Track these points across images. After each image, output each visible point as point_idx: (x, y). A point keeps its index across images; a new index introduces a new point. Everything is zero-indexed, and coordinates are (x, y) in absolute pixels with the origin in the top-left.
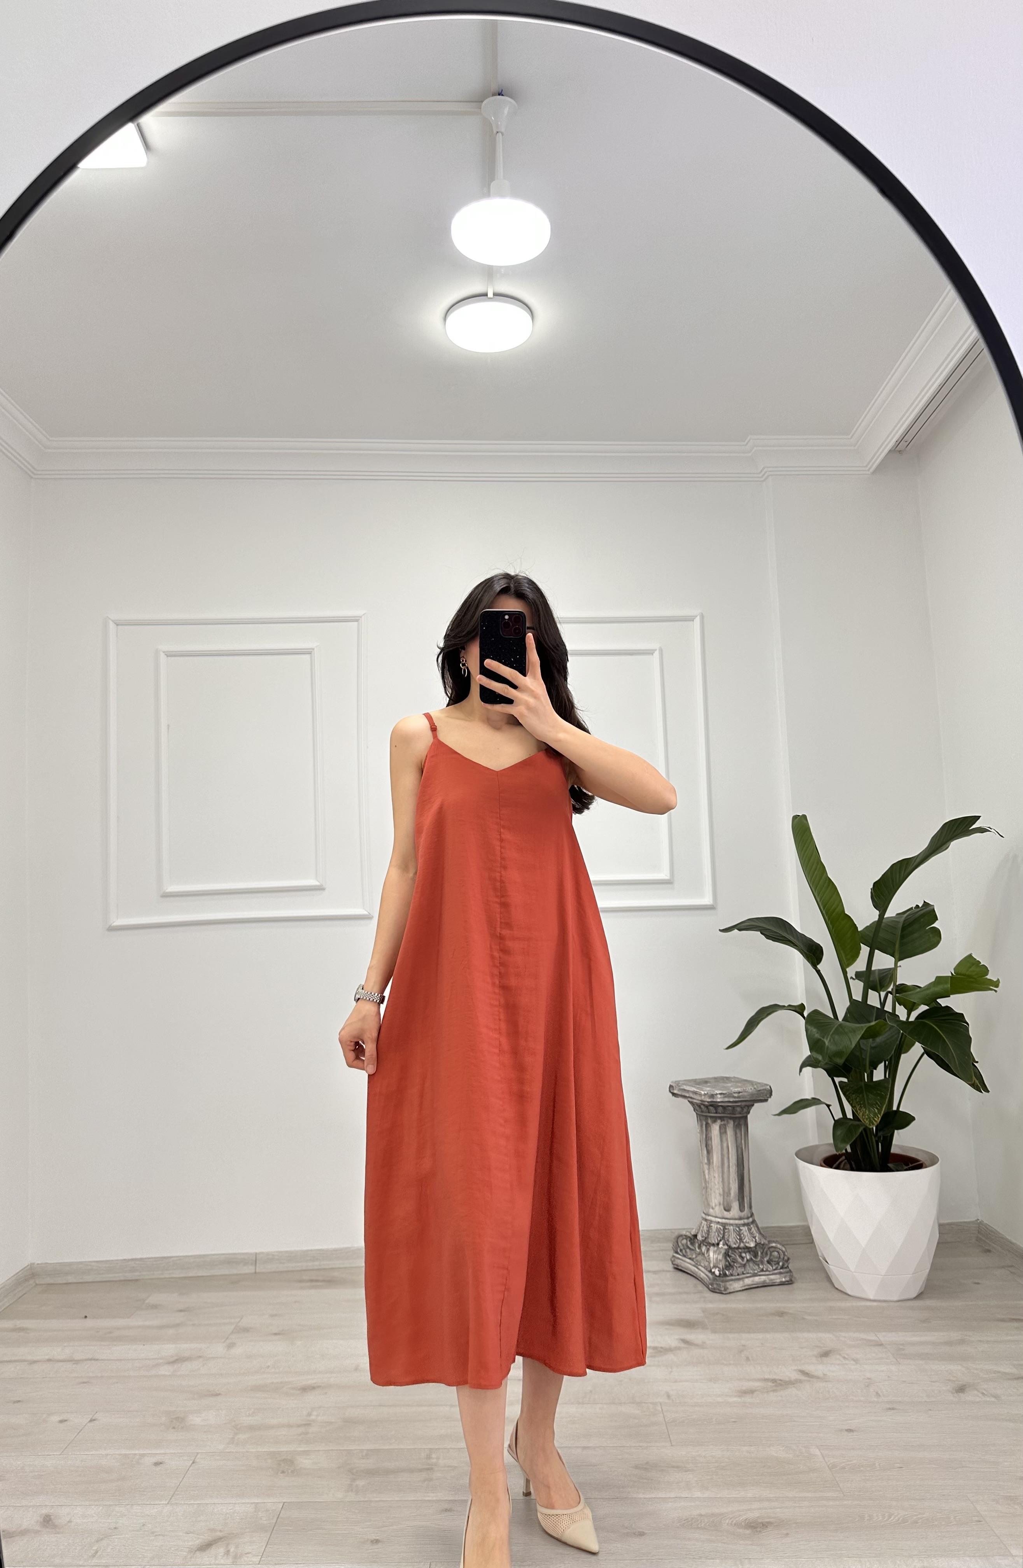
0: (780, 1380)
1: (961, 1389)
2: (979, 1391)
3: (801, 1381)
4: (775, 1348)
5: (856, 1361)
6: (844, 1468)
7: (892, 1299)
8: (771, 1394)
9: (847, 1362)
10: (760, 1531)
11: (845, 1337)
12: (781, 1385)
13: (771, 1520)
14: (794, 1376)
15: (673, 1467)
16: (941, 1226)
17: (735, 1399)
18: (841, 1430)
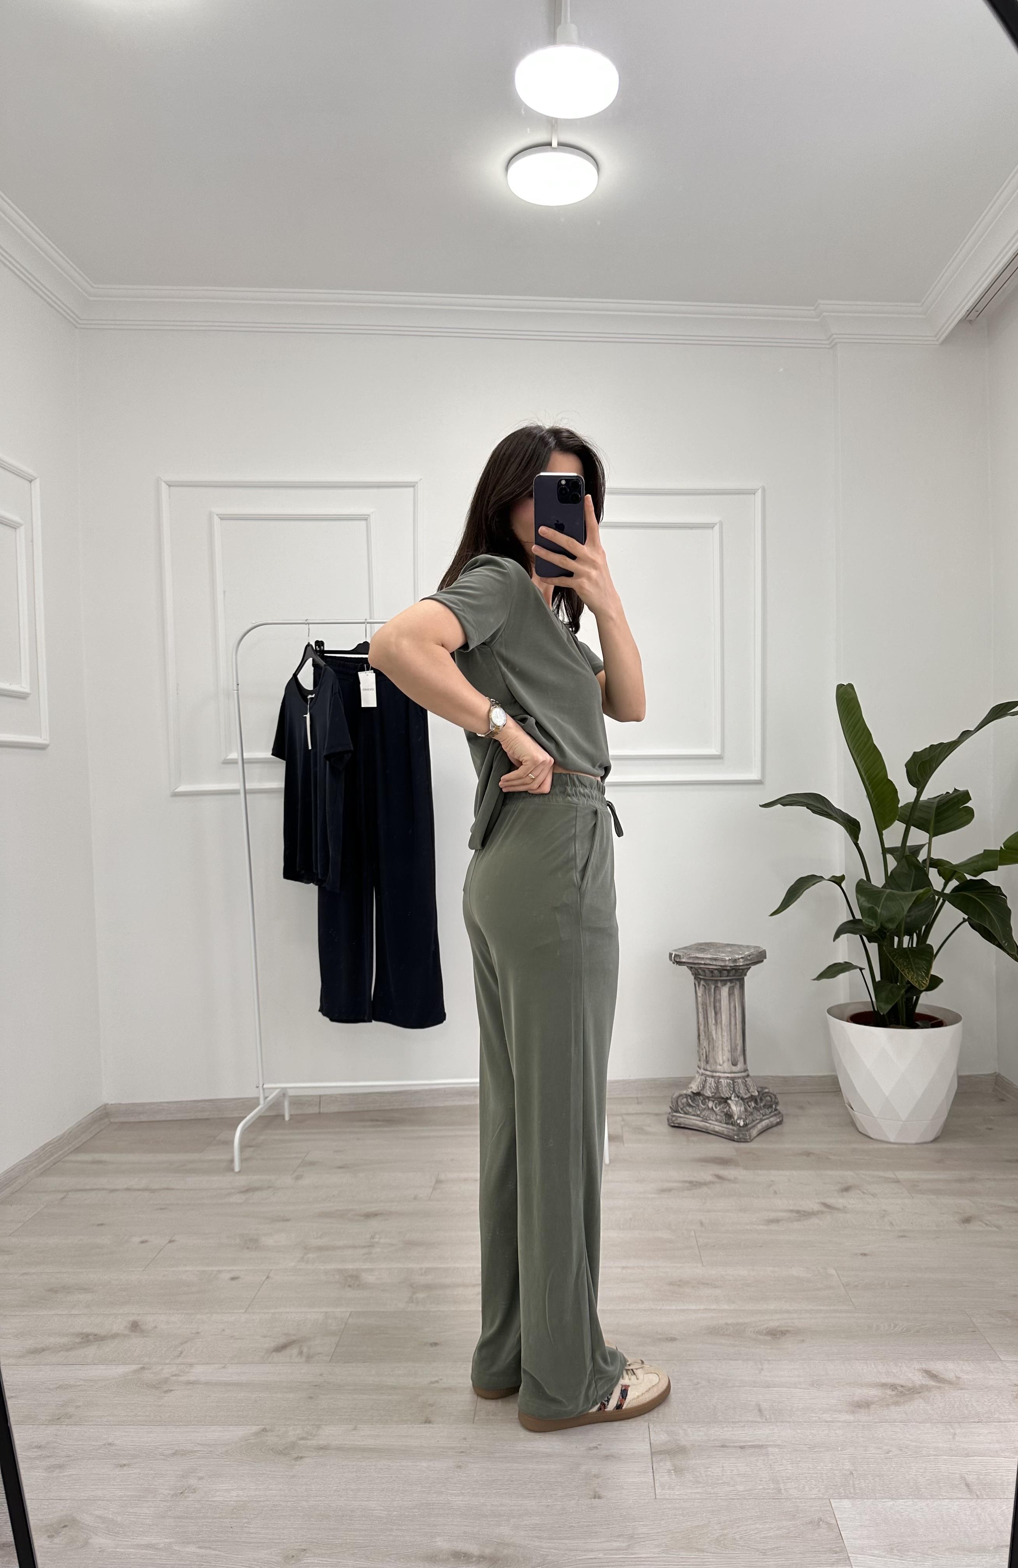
0: (804, 1211)
1: (967, 1220)
2: (982, 1222)
3: (822, 1212)
4: (801, 1183)
5: (874, 1195)
6: (856, 1286)
7: (910, 1142)
8: (795, 1223)
9: (865, 1196)
10: (779, 1338)
11: (866, 1175)
12: (804, 1215)
13: (789, 1329)
14: (816, 1207)
15: (703, 1284)
16: (960, 1078)
17: (762, 1227)
18: (856, 1254)
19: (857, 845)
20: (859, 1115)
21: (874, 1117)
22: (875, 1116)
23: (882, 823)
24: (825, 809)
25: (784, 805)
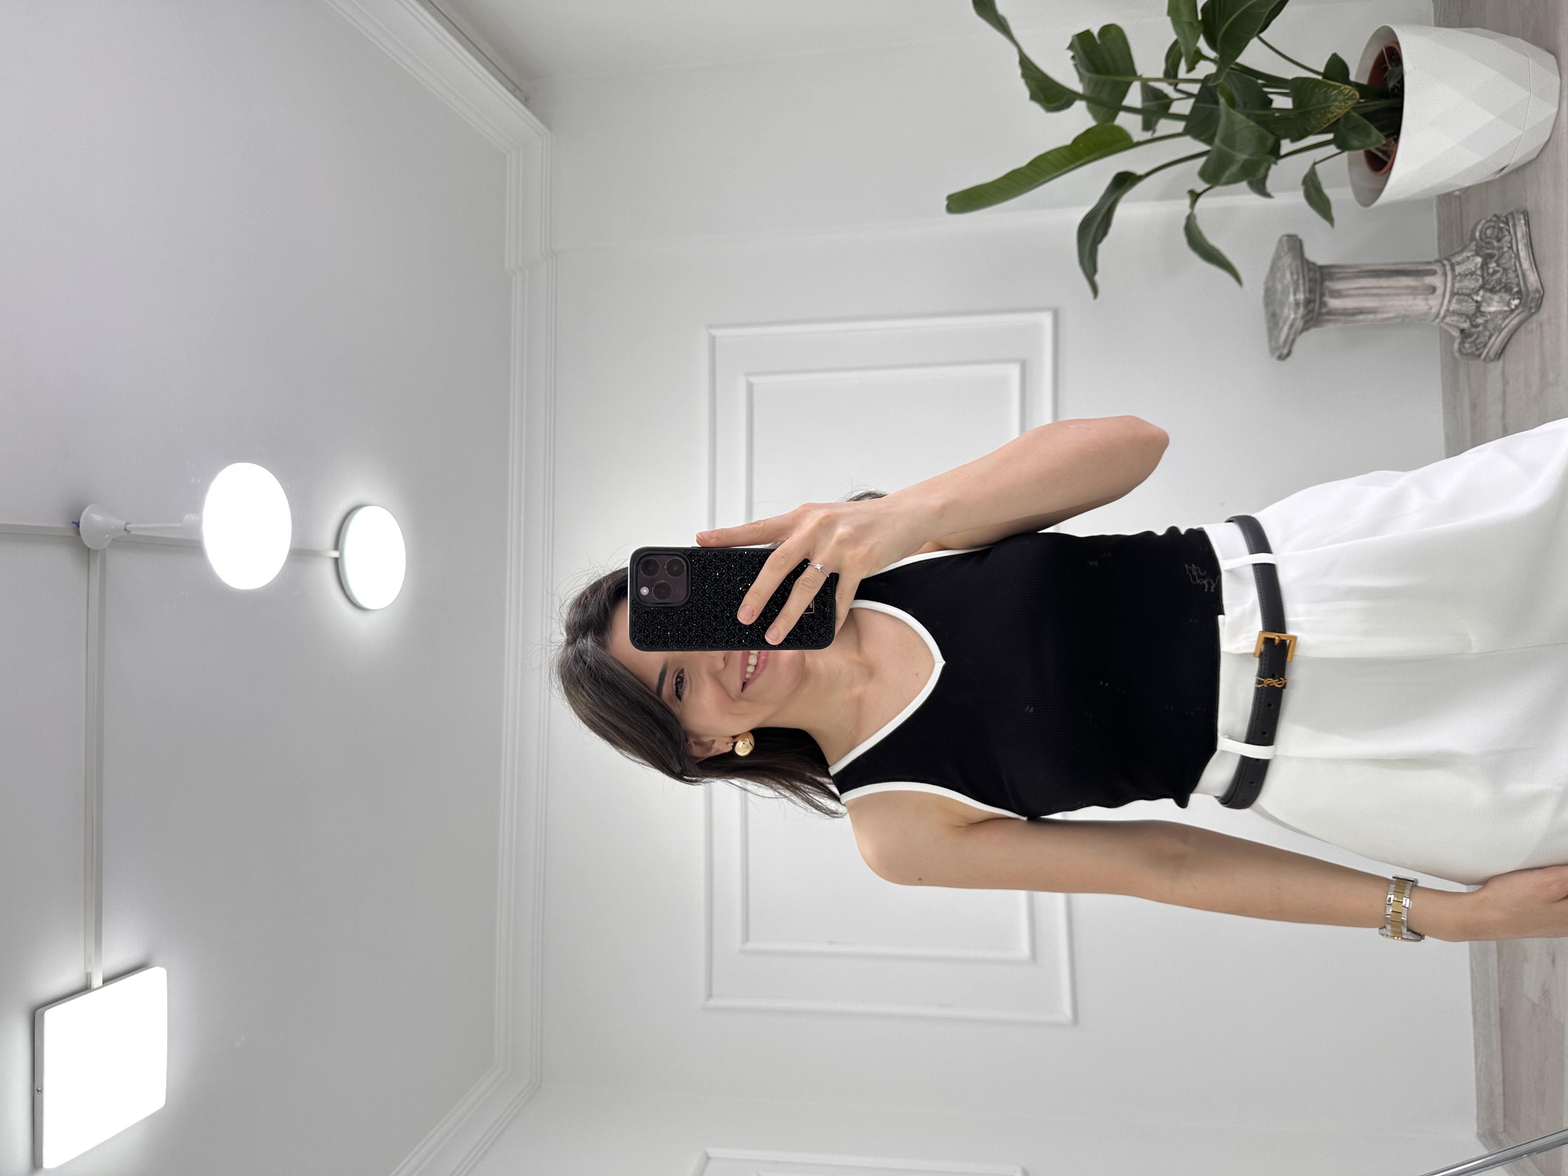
7: (1558, 85)
19: (1148, 174)
20: (1514, 159)
21: (1523, 134)
22: (1521, 132)
23: (1121, 142)
24: (1099, 218)
25: (1095, 271)
